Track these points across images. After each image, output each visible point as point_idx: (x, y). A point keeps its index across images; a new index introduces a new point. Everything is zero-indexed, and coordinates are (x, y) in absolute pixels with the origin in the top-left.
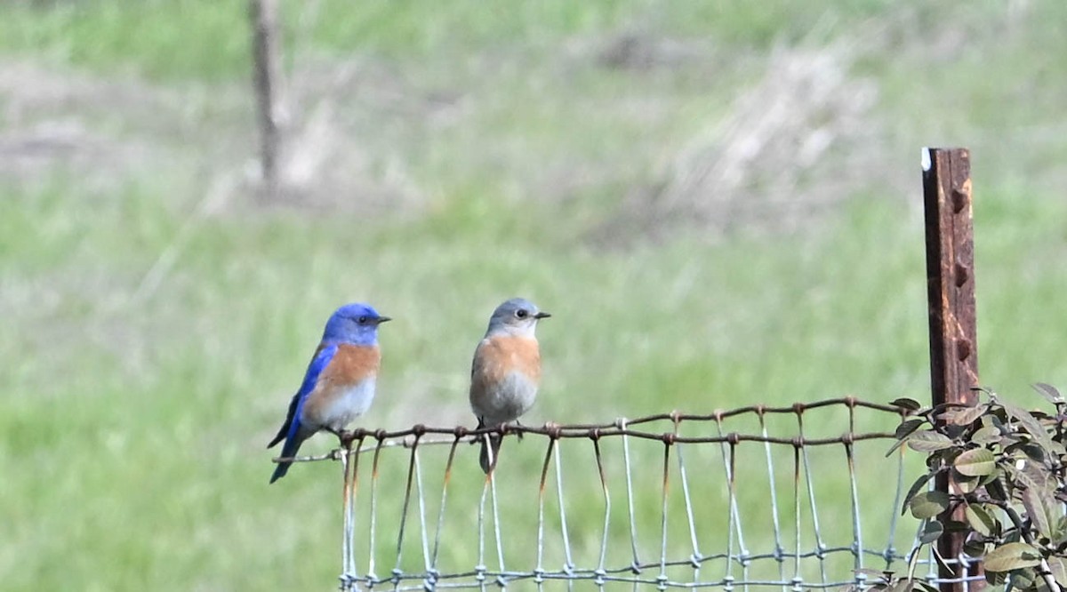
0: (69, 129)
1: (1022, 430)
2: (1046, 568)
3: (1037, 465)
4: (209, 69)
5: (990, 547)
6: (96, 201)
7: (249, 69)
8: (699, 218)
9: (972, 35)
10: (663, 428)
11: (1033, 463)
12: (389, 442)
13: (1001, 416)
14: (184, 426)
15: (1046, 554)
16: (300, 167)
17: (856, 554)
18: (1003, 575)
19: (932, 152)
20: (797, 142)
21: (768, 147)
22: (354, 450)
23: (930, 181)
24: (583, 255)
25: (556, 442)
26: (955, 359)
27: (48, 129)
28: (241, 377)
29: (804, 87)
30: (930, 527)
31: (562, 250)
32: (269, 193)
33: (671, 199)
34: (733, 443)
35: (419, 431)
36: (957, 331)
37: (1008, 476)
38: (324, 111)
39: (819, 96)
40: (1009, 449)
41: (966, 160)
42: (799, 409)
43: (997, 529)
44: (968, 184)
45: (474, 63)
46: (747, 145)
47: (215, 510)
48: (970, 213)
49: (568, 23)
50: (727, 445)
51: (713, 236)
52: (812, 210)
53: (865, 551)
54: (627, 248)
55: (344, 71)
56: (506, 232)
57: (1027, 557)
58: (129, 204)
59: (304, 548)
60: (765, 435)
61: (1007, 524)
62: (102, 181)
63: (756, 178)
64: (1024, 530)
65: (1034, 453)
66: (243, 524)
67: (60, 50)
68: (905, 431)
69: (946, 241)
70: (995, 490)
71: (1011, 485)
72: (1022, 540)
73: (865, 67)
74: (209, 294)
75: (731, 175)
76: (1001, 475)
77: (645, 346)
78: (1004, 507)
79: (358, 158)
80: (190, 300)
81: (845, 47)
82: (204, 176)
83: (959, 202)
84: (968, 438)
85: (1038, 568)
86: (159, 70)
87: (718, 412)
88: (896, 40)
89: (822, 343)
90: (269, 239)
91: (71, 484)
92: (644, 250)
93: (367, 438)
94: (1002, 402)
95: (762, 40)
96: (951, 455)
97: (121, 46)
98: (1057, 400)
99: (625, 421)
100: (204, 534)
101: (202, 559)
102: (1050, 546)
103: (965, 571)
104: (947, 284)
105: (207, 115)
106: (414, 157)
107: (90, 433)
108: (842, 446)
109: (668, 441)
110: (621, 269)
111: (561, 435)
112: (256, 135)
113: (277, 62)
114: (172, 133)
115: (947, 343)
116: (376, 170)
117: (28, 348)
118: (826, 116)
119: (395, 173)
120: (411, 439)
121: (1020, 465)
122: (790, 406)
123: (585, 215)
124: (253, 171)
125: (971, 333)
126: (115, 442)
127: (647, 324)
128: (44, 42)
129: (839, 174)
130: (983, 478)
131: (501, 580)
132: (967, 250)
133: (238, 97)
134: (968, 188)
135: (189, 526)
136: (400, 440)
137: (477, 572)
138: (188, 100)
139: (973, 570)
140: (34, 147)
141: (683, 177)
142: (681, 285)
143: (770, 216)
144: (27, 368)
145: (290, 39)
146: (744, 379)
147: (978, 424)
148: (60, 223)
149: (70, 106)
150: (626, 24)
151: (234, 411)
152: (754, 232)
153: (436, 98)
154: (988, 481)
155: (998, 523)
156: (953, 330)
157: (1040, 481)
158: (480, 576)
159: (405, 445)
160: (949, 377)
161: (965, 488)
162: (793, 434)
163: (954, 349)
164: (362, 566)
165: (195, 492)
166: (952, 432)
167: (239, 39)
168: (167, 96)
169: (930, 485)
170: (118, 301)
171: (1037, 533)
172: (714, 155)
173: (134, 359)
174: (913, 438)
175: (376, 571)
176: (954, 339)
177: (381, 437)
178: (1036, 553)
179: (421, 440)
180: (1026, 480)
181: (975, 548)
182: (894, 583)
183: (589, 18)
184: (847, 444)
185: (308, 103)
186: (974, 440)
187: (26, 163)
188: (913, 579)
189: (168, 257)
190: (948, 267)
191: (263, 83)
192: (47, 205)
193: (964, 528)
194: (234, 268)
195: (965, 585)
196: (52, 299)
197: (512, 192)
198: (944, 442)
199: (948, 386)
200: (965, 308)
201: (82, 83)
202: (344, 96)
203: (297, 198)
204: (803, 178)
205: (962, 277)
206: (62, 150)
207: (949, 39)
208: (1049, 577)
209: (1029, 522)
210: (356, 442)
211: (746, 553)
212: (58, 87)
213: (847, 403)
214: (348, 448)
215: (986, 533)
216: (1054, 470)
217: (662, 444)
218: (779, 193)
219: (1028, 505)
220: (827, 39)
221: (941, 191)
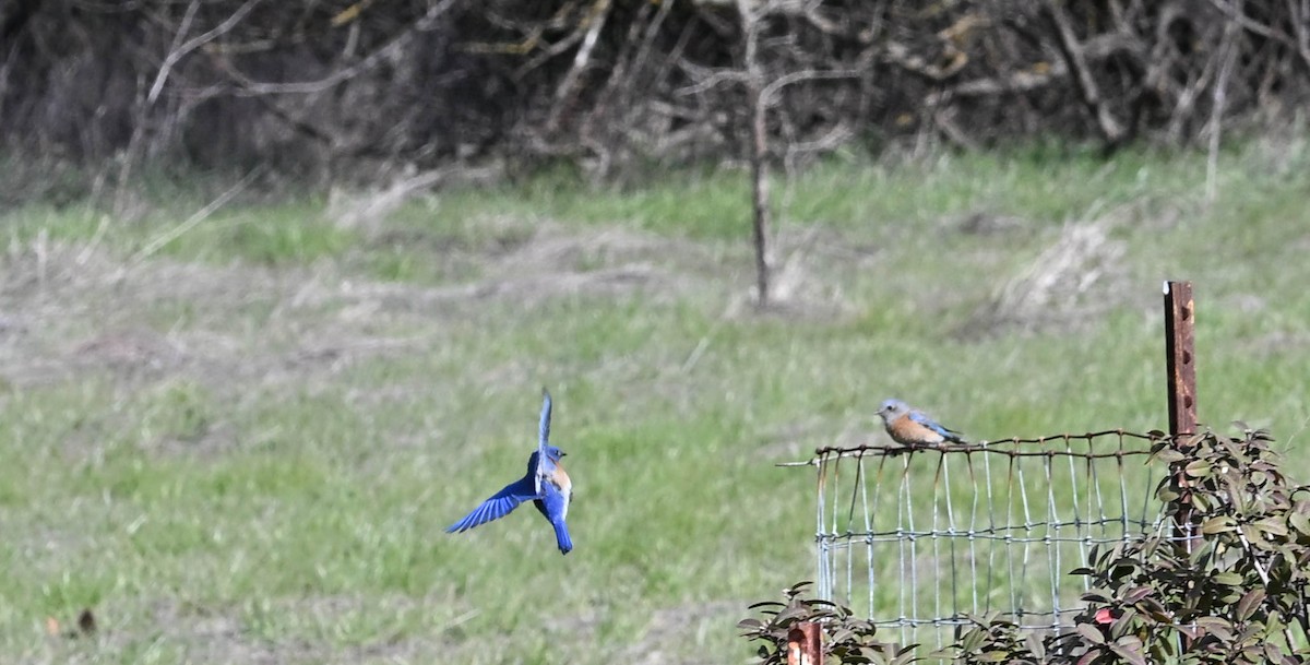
0: (644, 268)
1: (1226, 450)
2: (1240, 532)
3: (1235, 470)
4: (727, 234)
5: (1206, 519)
6: (660, 310)
7: (751, 234)
8: (1019, 323)
9: (1182, 214)
10: (1010, 447)
11: (1232, 469)
12: (845, 455)
13: (1213, 442)
14: (713, 447)
15: (1240, 523)
16: (781, 291)
17: (1123, 522)
18: (1214, 535)
19: (1170, 284)
20: (1078, 278)
21: (1059, 282)
22: (824, 459)
23: (1169, 300)
24: (950, 344)
25: (945, 456)
26: (1183, 407)
27: (630, 268)
28: (749, 417)
29: (1083, 245)
30: (1171, 507)
31: (938, 341)
32: (762, 306)
33: (1003, 312)
34: (1051, 456)
35: (862, 449)
36: (1184, 392)
37: (1217, 476)
38: (796, 256)
39: (1090, 250)
40: (1218, 461)
41: (1189, 289)
42: (1089, 436)
43: (1210, 509)
44: (1191, 303)
45: (885, 230)
46: (1048, 280)
47: (732, 494)
48: (1192, 320)
49: (941, 206)
50: (1047, 457)
51: (1027, 334)
52: (1087, 318)
53: (1129, 521)
54: (977, 340)
55: (809, 232)
56: (904, 330)
57: (1228, 525)
58: (680, 312)
59: (785, 517)
60: (1069, 451)
61: (1216, 505)
62: (662, 298)
63: (1054, 297)
64: (1227, 509)
65: (1234, 463)
66: (749, 502)
67: (638, 221)
68: (1156, 450)
69: (1178, 338)
70: (1210, 485)
71: (1219, 482)
72: (1226, 515)
73: (1119, 233)
74: (728, 365)
75: (1038, 297)
76: (1213, 476)
77: (990, 398)
78: (1214, 495)
79: (817, 286)
80: (717, 370)
81: (1108, 221)
82: (725, 295)
83: (1185, 313)
84: (1193, 454)
85: (1235, 531)
86: (696, 234)
87: (1042, 438)
88: (1137, 217)
89: (1095, 397)
90: (764, 333)
91: (646, 478)
92: (987, 341)
93: (832, 452)
94: (1213, 433)
95: (1058, 217)
96: (1183, 464)
97: (674, 218)
98: (1246, 431)
99: (985, 443)
100: (726, 509)
101: (725, 523)
102: (1242, 518)
103: (1189, 533)
104: (1179, 362)
105: (725, 260)
106: (849, 285)
107: (657, 450)
108: (1115, 458)
109: (1012, 455)
110: (973, 352)
111: (947, 451)
112: (755, 273)
113: (767, 230)
114: (706, 270)
115: (1178, 399)
116: (828, 292)
117: (620, 397)
118: (1095, 262)
119: (838, 293)
120: (858, 453)
121: (1225, 470)
122: (1084, 434)
123: (950, 320)
124: (754, 292)
125: (1193, 392)
126: (673, 453)
127: (989, 386)
128: (629, 215)
129: (1103, 297)
130: (1203, 478)
131: (912, 537)
132: (1190, 342)
133: (742, 248)
134: (1191, 305)
135: (717, 504)
136: (851, 453)
137: (897, 532)
138: (715, 250)
139: (1194, 532)
140: (622, 278)
141: (1010, 299)
142: (1010, 362)
143: (1063, 323)
144: (622, 408)
145: (775, 215)
146: (1048, 419)
147: (1200, 446)
148: (638, 323)
149: (645, 254)
150: (976, 207)
151: (743, 435)
152: (1053, 331)
153: (862, 250)
154: (1205, 480)
155: (1211, 505)
156: (1182, 390)
157: (1236, 480)
158: (899, 534)
159: (854, 456)
160: (1179, 418)
161: (1192, 484)
162: (1086, 451)
163: (1183, 400)
164: (829, 528)
165: (721, 483)
166: (1185, 450)
167: (745, 214)
168: (703, 249)
169: (1169, 483)
170: (674, 370)
171: (1235, 511)
172: (1028, 285)
173: (684, 405)
174: (1160, 454)
175: (837, 531)
176: (1183, 395)
177: (841, 452)
178: (1234, 523)
179: (864, 454)
180: (1229, 479)
181: (1197, 519)
182: (1149, 540)
183: (954, 202)
184: (1119, 457)
185: (787, 252)
186: (1197, 455)
187: (618, 287)
188: (1161, 537)
189: (704, 342)
190: (1179, 353)
191: (759, 240)
192: (631, 312)
193: (1190, 506)
194: (742, 351)
195: (1189, 542)
196: (635, 368)
197: (909, 306)
198: (1179, 456)
199: (1179, 423)
200: (1189, 376)
201: (651, 240)
202: (808, 249)
203: (780, 309)
204: (1081, 299)
205: (1187, 358)
206: (641, 280)
207: (1169, 216)
208: (1242, 537)
209: (1230, 504)
210: (825, 454)
211: (1058, 522)
212: (638, 243)
213: (1118, 432)
214: (821, 458)
215: (1204, 510)
216: (1244, 473)
217: (1008, 457)
218: (1068, 307)
219: (1229, 494)
220: (1095, 218)
221: (1175, 307)
